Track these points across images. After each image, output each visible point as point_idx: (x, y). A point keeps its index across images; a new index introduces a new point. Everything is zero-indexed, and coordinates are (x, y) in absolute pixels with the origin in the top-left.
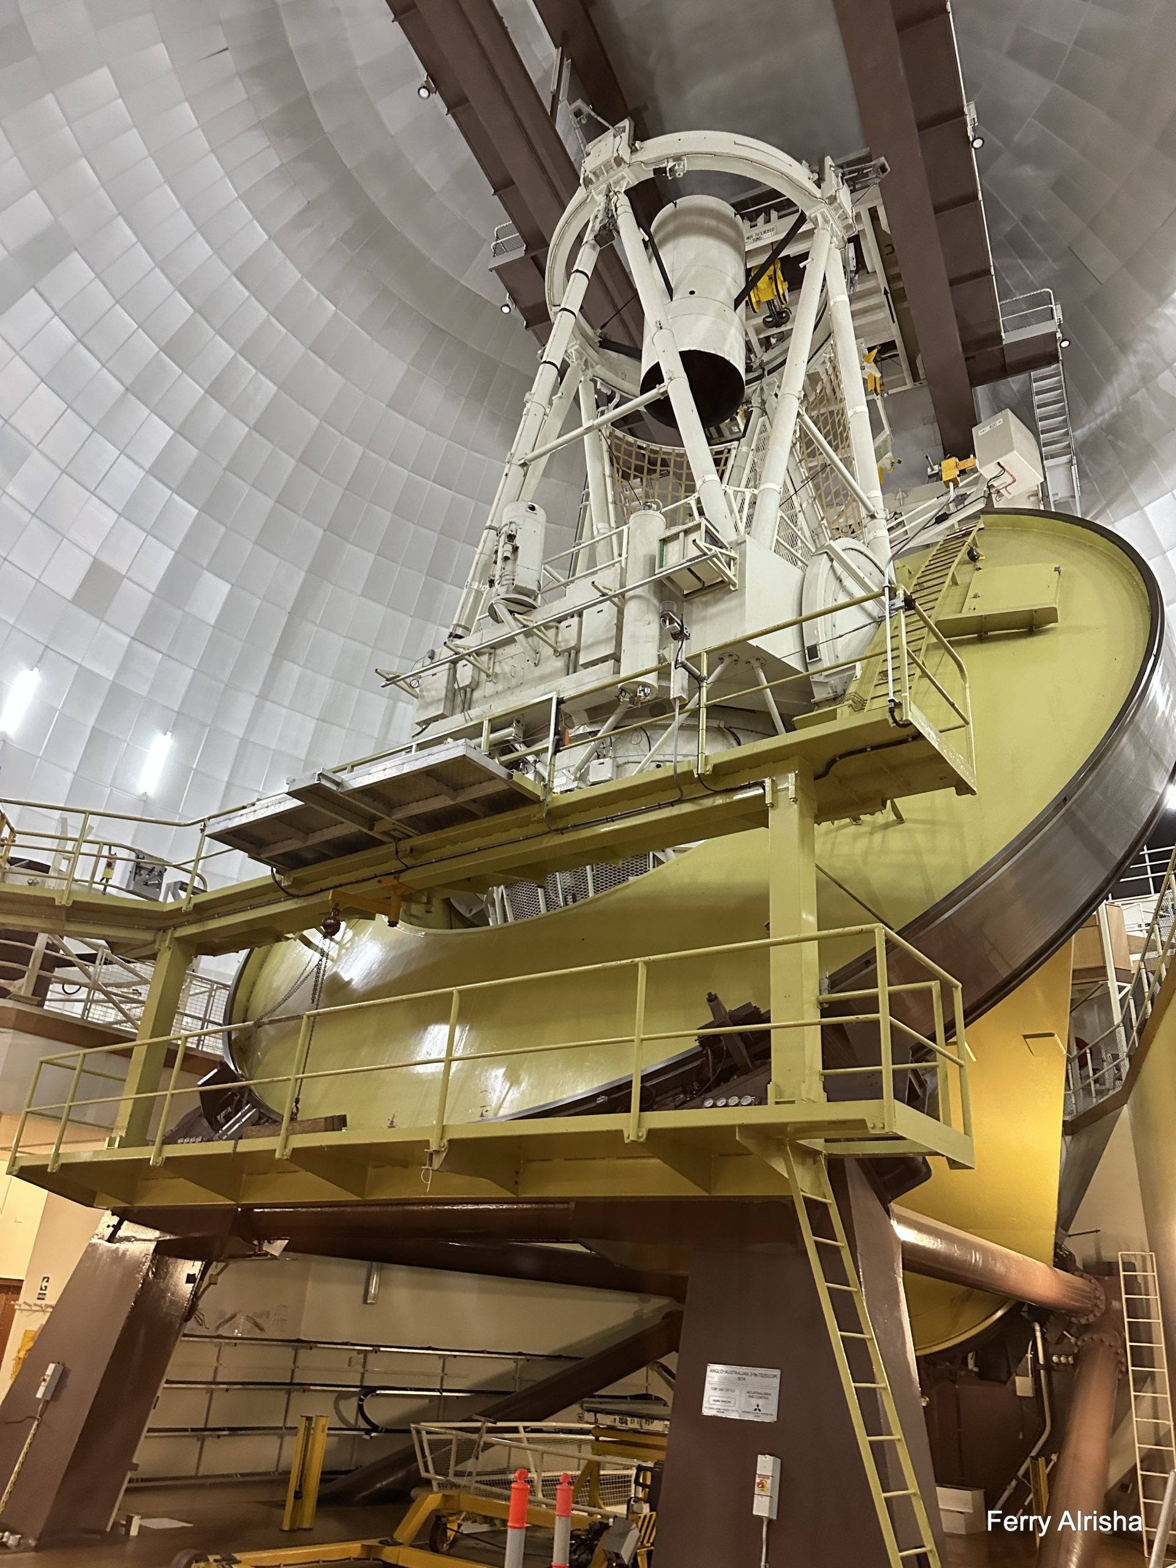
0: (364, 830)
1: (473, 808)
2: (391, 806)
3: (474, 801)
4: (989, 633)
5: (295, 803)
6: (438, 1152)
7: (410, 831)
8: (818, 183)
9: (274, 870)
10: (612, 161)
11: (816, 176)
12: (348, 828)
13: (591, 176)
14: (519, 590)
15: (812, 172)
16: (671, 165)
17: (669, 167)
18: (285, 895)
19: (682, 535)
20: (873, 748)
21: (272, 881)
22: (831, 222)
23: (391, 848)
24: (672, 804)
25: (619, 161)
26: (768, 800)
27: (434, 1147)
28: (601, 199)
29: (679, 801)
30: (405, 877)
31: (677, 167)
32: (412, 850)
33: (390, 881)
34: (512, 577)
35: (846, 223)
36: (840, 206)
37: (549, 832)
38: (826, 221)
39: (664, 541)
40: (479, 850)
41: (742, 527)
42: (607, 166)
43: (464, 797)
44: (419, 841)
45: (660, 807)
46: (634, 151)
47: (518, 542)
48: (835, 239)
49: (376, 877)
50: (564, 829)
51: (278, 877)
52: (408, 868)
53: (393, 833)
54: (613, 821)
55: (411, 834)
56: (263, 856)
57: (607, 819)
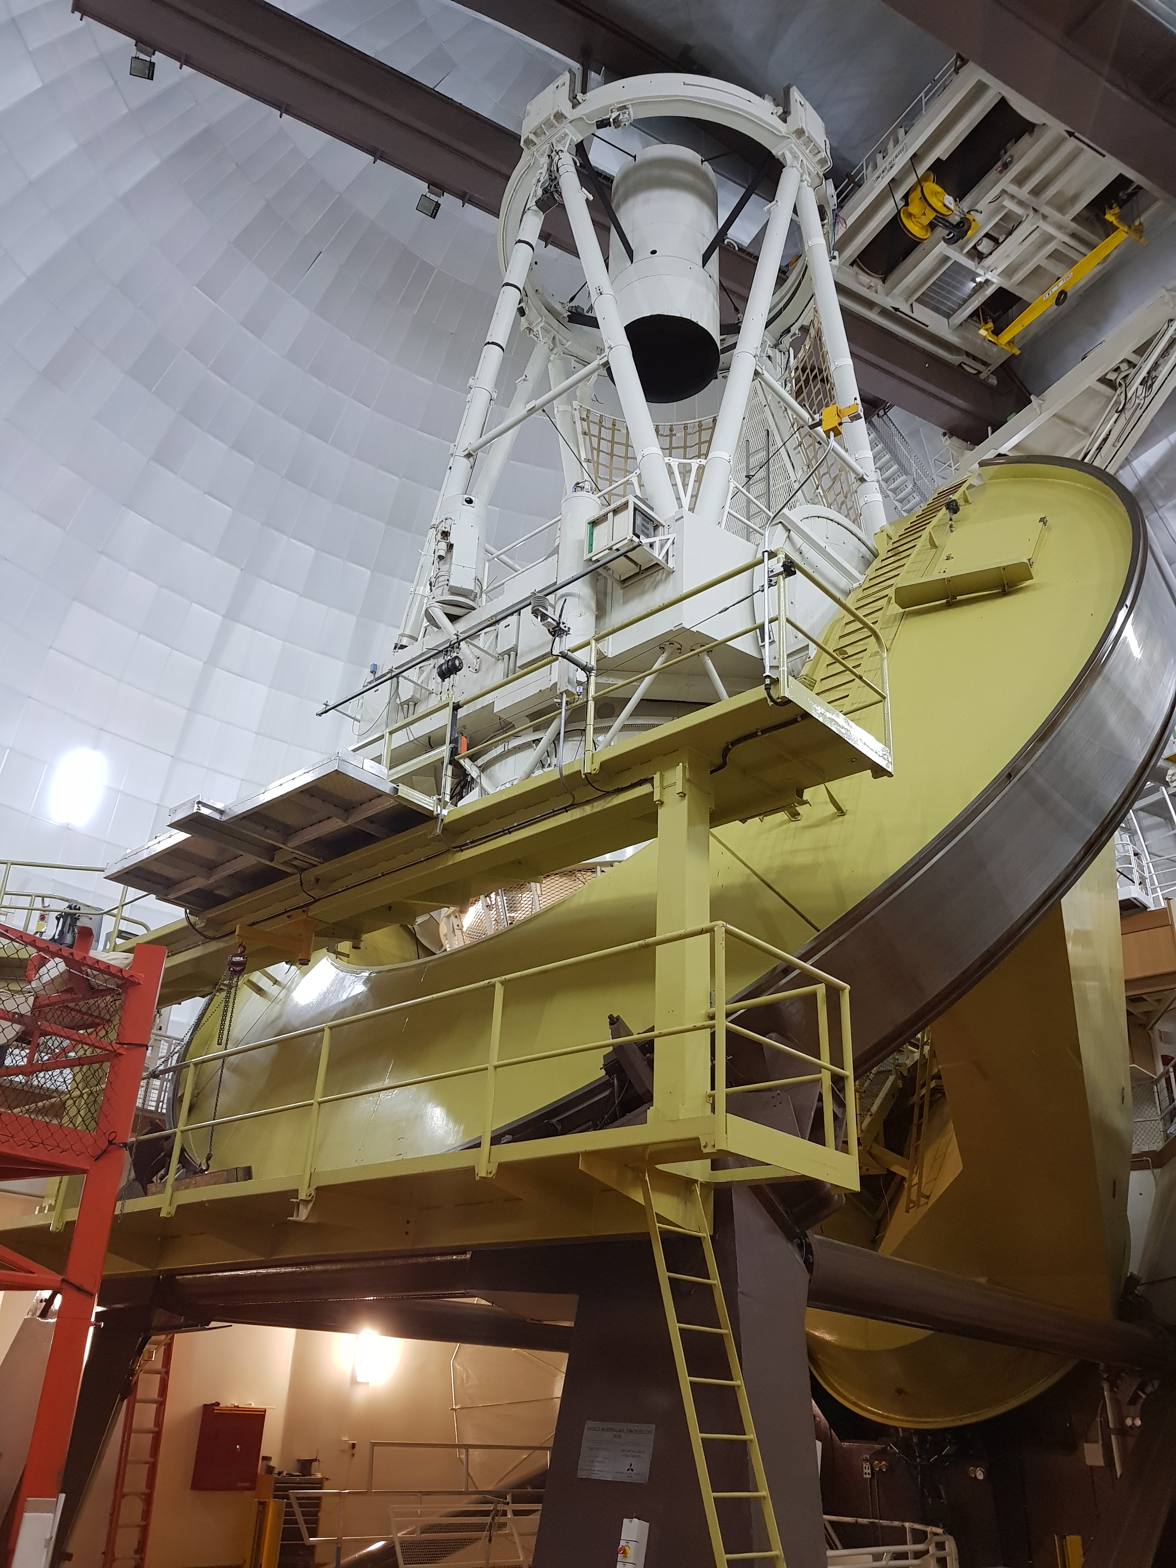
0: (263, 861)
1: (370, 829)
2: (288, 832)
3: (370, 820)
4: (958, 598)
5: (181, 836)
6: (306, 1202)
7: (314, 860)
8: (784, 118)
9: (188, 911)
10: (552, 118)
11: (780, 110)
12: (248, 861)
13: (532, 137)
14: (454, 591)
15: (777, 105)
16: (614, 115)
17: (613, 117)
18: (203, 938)
19: (611, 515)
20: (764, 731)
21: (186, 923)
22: (801, 157)
23: (294, 880)
24: (566, 809)
25: (559, 116)
26: (656, 798)
27: (302, 1196)
28: (545, 160)
29: (573, 806)
30: (313, 911)
31: (621, 117)
32: (317, 880)
33: (300, 916)
34: (448, 578)
35: (819, 157)
36: (810, 140)
37: (447, 851)
38: (795, 157)
39: (594, 523)
40: (383, 875)
41: (686, 501)
42: (547, 123)
43: (357, 818)
44: (324, 869)
45: (554, 813)
46: (575, 104)
47: (452, 539)
48: (806, 177)
49: (286, 912)
50: (463, 846)
51: (193, 919)
52: (316, 901)
53: (294, 863)
54: (510, 833)
55: (315, 863)
56: (171, 897)
57: (504, 831)
